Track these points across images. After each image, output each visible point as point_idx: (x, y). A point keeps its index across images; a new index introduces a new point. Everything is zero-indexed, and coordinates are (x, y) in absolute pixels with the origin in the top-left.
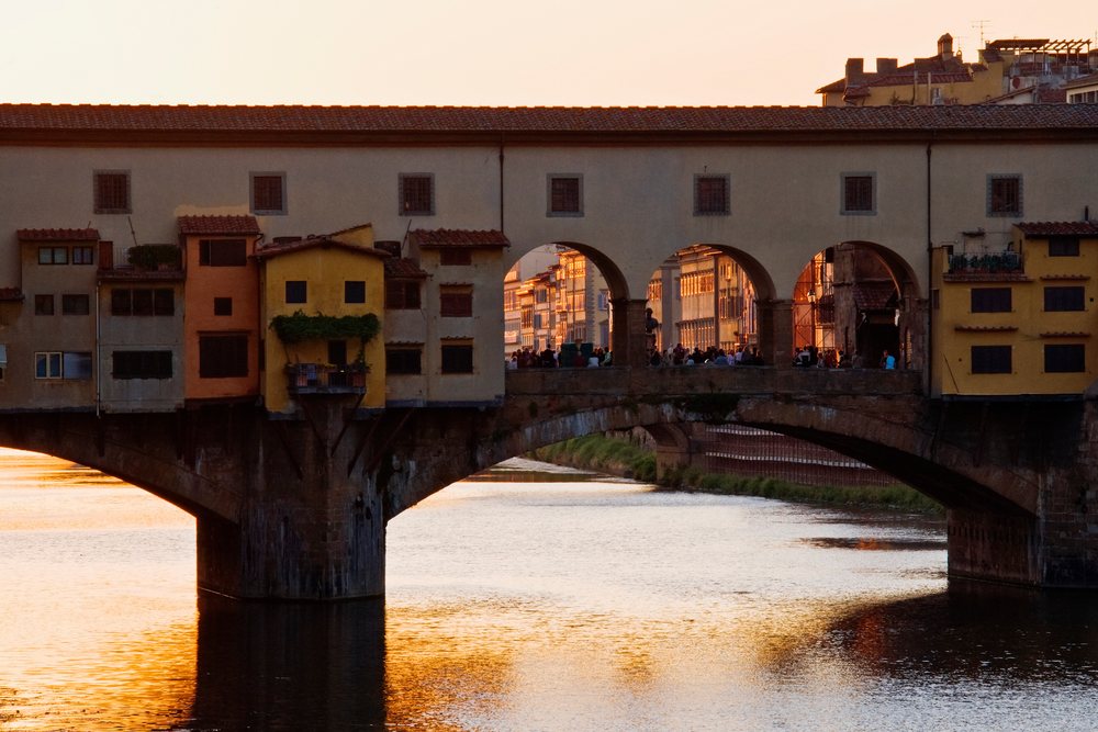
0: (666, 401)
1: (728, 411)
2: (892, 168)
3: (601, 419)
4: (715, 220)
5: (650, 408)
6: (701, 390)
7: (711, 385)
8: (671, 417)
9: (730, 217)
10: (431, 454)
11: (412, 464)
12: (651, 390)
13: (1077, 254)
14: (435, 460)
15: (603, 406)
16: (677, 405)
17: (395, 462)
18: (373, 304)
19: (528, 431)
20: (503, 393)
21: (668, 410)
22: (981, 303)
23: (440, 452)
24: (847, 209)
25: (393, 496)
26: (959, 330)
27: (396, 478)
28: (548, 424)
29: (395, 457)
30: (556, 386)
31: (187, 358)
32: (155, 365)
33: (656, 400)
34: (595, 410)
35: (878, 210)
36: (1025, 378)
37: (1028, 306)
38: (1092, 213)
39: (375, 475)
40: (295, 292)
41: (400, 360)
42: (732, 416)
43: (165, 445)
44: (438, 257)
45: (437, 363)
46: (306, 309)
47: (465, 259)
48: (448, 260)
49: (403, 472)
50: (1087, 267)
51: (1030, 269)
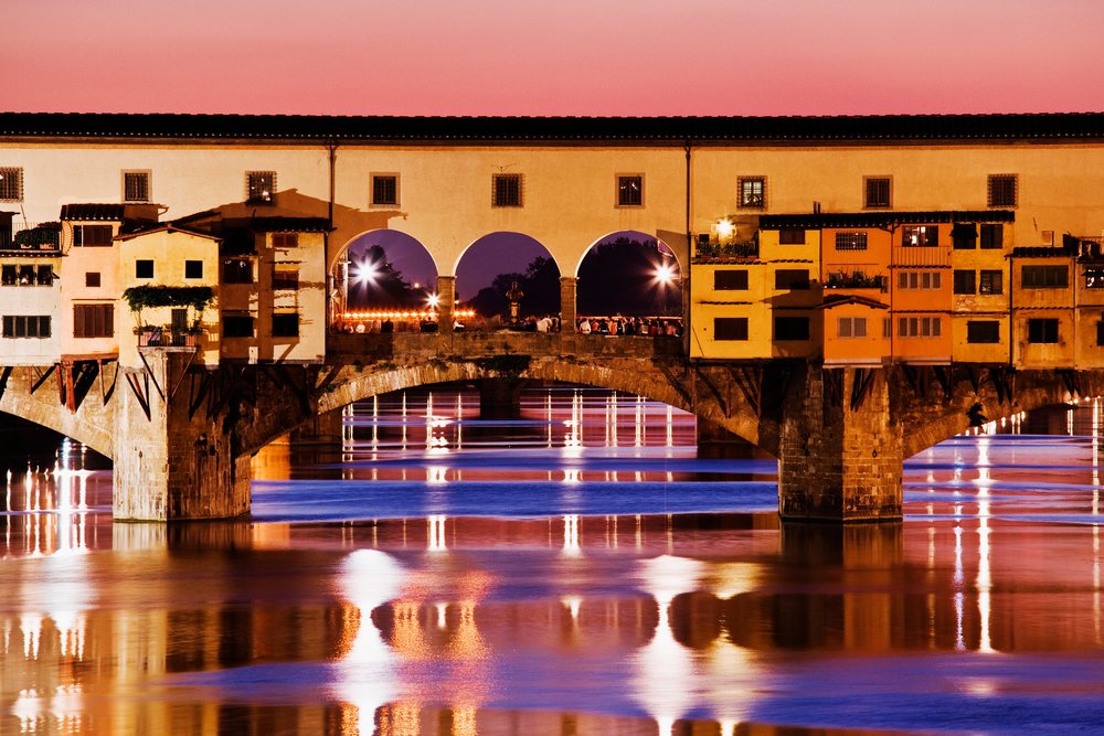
0: (468, 361)
1: (521, 371)
2: (658, 165)
3: (415, 375)
4: (510, 210)
5: (455, 365)
6: (499, 352)
7: (506, 347)
8: (474, 375)
9: (522, 210)
10: (273, 403)
11: (256, 411)
12: (457, 351)
13: (803, 241)
14: (275, 408)
15: (416, 364)
16: (478, 363)
17: (242, 408)
18: (210, 278)
19: (354, 385)
20: (323, 353)
21: (470, 368)
22: (726, 281)
23: (279, 401)
24: (620, 204)
25: (241, 437)
26: (703, 302)
27: (241, 422)
28: (370, 379)
29: (241, 405)
30: (376, 348)
31: (63, 323)
32: (38, 327)
33: (460, 360)
34: (410, 367)
35: (647, 204)
36: (759, 344)
37: (762, 282)
38: (825, 209)
39: (221, 419)
40: (145, 268)
41: (236, 325)
42: (524, 375)
43: (51, 392)
44: (269, 241)
45: (268, 326)
46: (153, 282)
47: (293, 243)
48: (278, 242)
49: (249, 417)
50: (812, 253)
51: (764, 254)
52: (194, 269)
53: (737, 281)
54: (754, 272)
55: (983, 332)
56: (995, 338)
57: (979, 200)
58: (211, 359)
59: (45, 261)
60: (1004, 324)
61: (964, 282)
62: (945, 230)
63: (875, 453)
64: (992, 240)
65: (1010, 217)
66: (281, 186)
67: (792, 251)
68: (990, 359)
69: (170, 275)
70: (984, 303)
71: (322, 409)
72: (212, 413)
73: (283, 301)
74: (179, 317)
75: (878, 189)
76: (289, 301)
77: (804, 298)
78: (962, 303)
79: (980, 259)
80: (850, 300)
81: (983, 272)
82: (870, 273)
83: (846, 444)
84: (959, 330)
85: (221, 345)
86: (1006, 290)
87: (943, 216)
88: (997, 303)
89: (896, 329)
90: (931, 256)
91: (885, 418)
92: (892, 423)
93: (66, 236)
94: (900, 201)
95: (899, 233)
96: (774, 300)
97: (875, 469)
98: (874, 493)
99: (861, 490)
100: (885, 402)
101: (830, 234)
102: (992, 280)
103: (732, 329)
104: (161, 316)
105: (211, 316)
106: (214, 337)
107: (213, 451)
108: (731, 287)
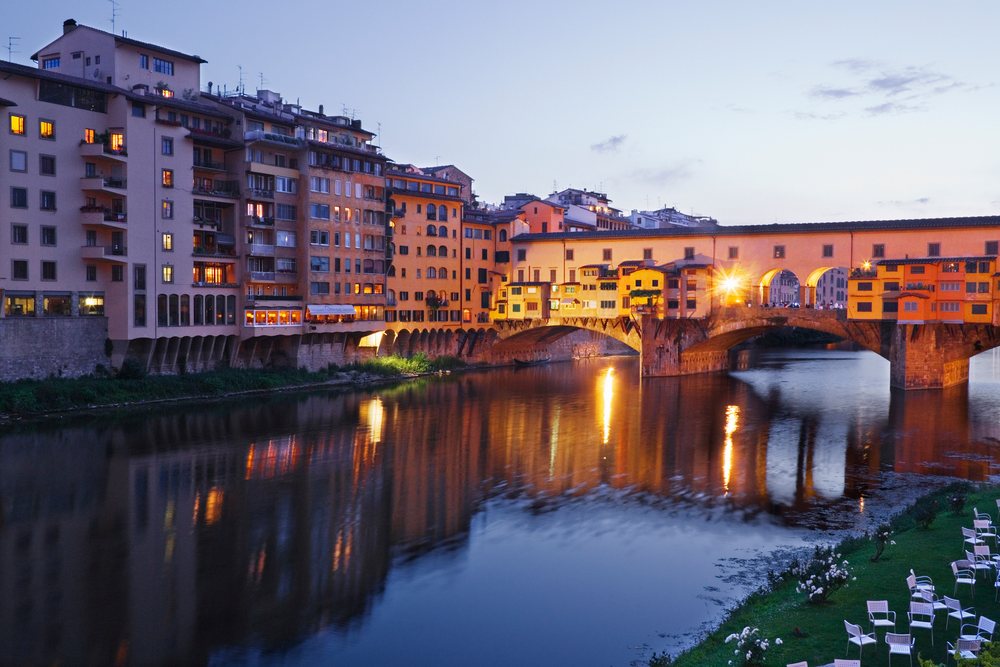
0: (764, 319)
1: (784, 323)
2: (839, 241)
3: (744, 324)
4: (780, 259)
5: (759, 320)
6: (776, 315)
7: (779, 314)
8: (766, 324)
9: (785, 259)
10: (693, 333)
12: (760, 315)
13: (896, 270)
14: (694, 335)
16: (767, 319)
17: (682, 335)
18: (660, 287)
19: (722, 327)
21: (765, 321)
22: (862, 287)
24: (824, 257)
25: (682, 346)
26: (853, 296)
27: (682, 340)
28: (727, 325)
30: (730, 313)
31: (619, 303)
32: (611, 304)
33: (761, 318)
34: (742, 321)
35: (835, 256)
36: (877, 313)
37: (878, 288)
38: (910, 257)
39: (673, 339)
40: (638, 283)
41: (672, 304)
42: (786, 324)
43: (619, 328)
44: (686, 272)
45: (685, 305)
46: (641, 288)
47: (694, 273)
48: (689, 273)
49: (685, 338)
50: (900, 275)
51: (880, 275)
52: (655, 283)
53: (868, 287)
54: (875, 284)
55: (979, 309)
56: (985, 312)
57: (981, 252)
58: (661, 317)
59: (614, 281)
60: (989, 306)
61: (971, 288)
62: (962, 266)
63: (926, 361)
64: (984, 269)
65: (994, 259)
66: (696, 253)
67: (892, 275)
68: (983, 321)
69: (647, 286)
70: (980, 297)
71: (711, 336)
72: (668, 336)
73: (691, 295)
74: (650, 301)
75: (934, 249)
76: (693, 295)
77: (895, 294)
78: (970, 297)
79: (978, 277)
80: (910, 295)
81: (980, 283)
82: (925, 284)
83: (907, 357)
84: (968, 308)
85: (666, 312)
86: (990, 291)
87: (961, 259)
88: (986, 297)
89: (938, 308)
90: (954, 276)
91: (932, 346)
92: (937, 348)
93: (621, 272)
94: (944, 254)
95: (941, 266)
96: (883, 295)
97: (926, 367)
98: (925, 377)
99: (916, 377)
100: (933, 338)
101: (909, 267)
102: (984, 287)
103: (865, 307)
104: (644, 300)
105: (661, 301)
106: (662, 309)
107: (668, 351)
108: (865, 290)
